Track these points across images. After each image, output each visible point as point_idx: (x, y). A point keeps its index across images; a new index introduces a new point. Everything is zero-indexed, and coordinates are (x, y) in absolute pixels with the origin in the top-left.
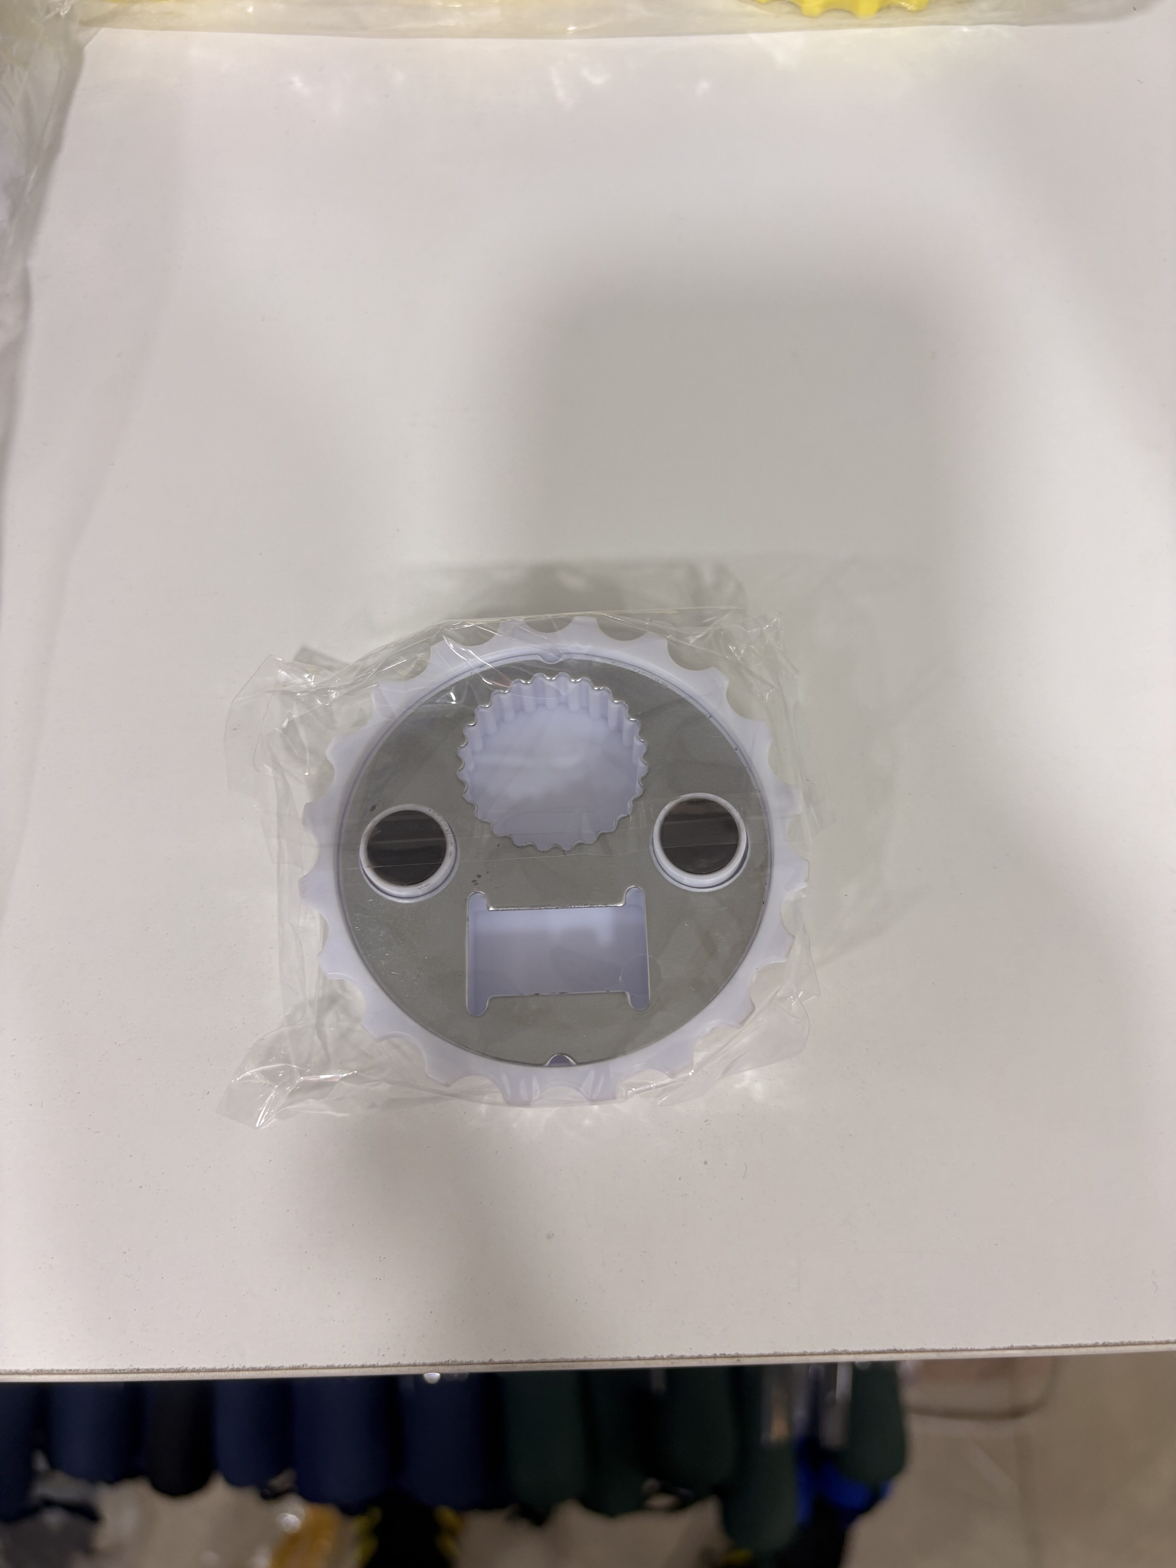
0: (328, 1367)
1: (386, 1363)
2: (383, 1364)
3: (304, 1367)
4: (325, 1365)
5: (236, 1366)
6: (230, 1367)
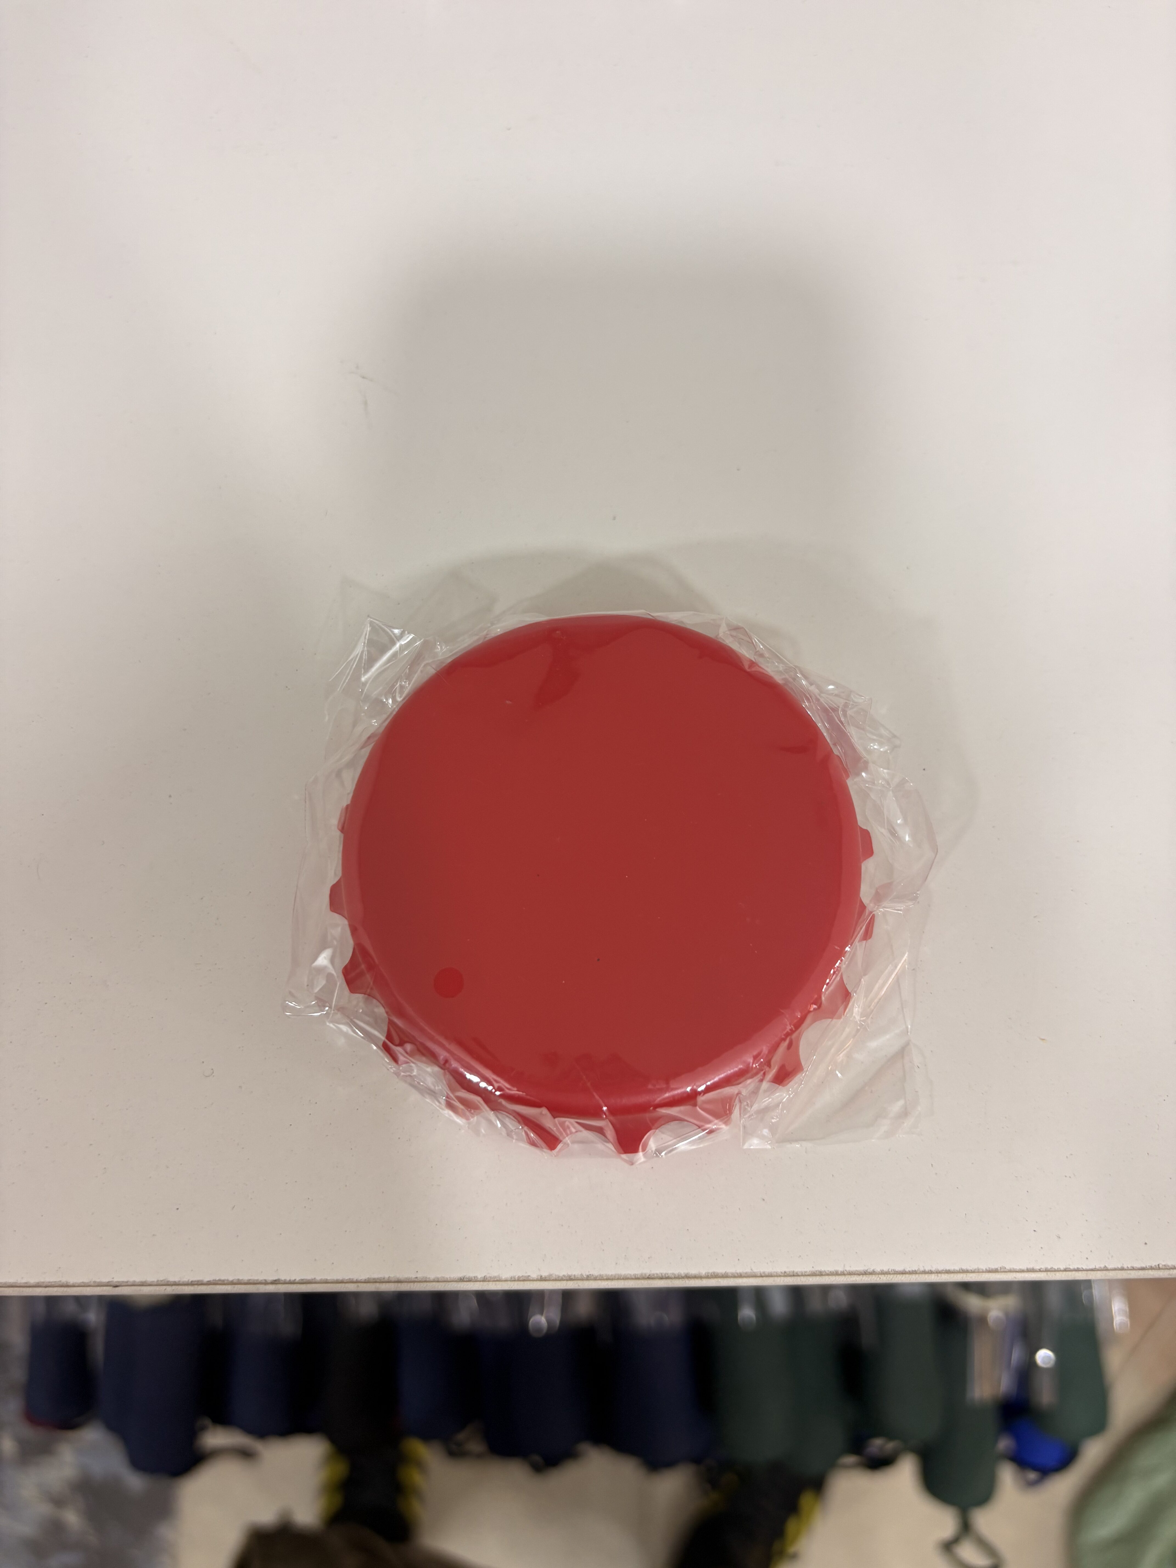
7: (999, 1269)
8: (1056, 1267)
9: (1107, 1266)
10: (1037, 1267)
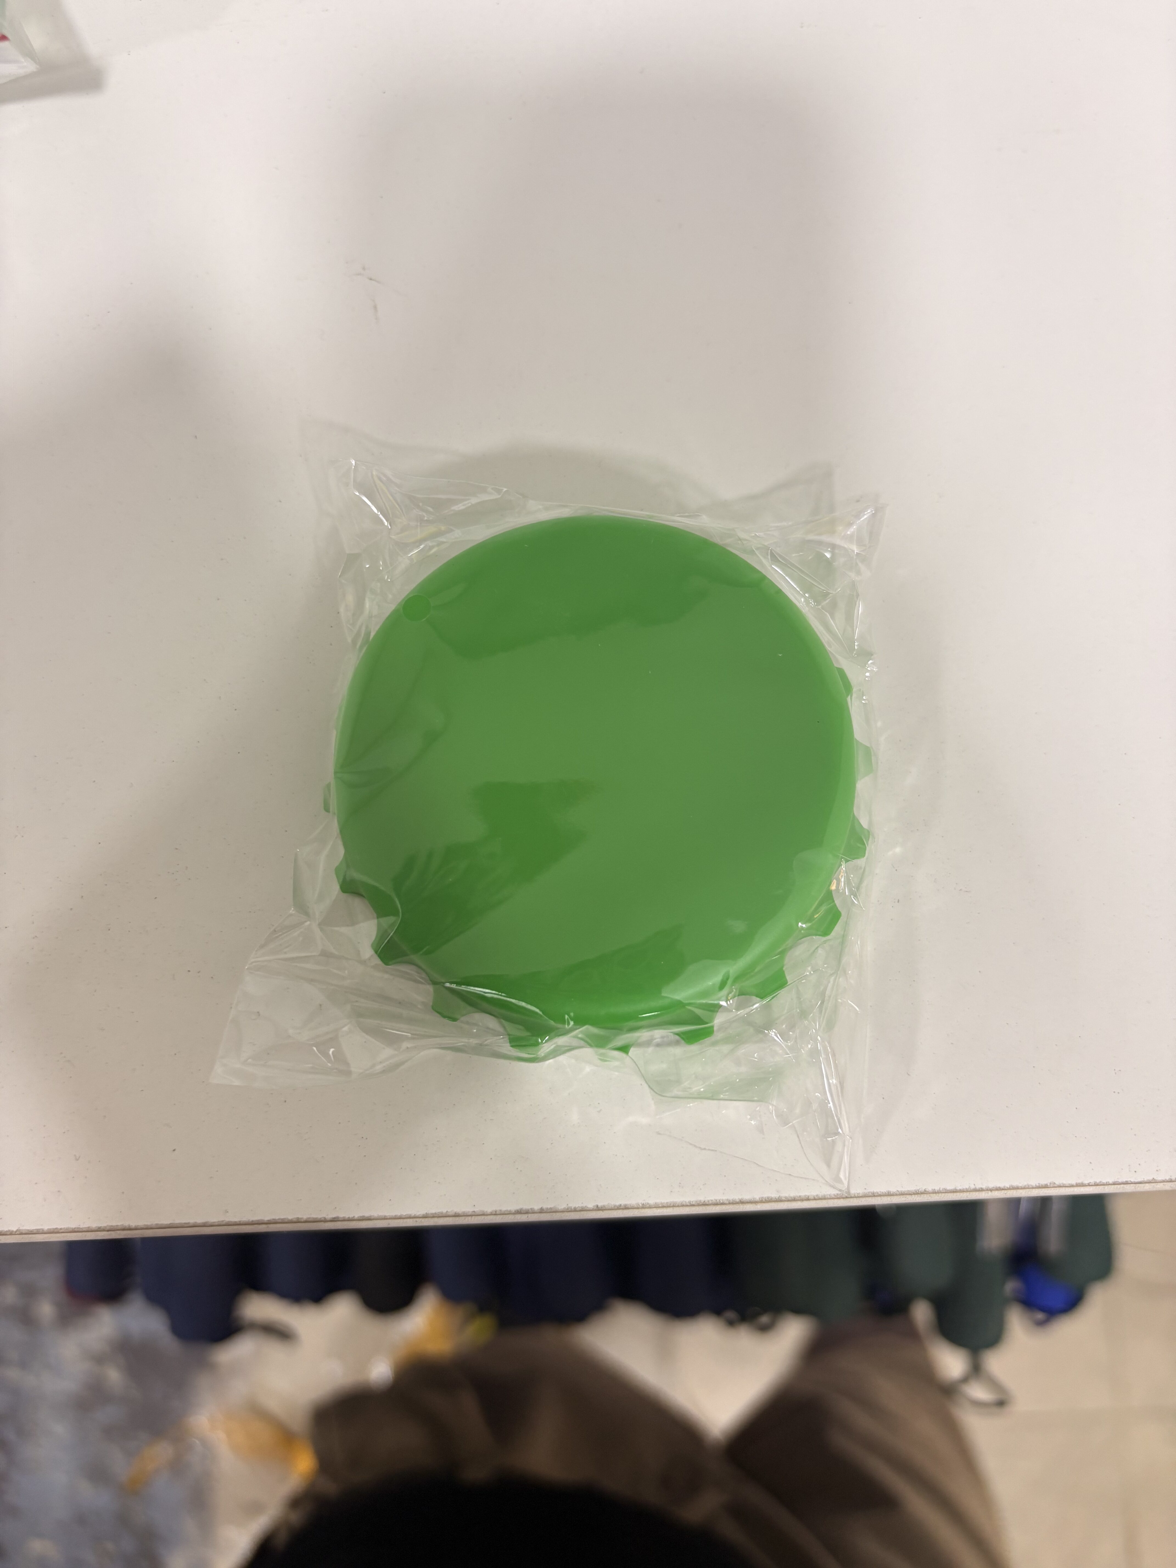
0: (1078, 1185)
1: (1139, 1180)
2: (1136, 1181)
3: (1052, 1186)
4: (1074, 1183)
5: (978, 1186)
6: (973, 1187)
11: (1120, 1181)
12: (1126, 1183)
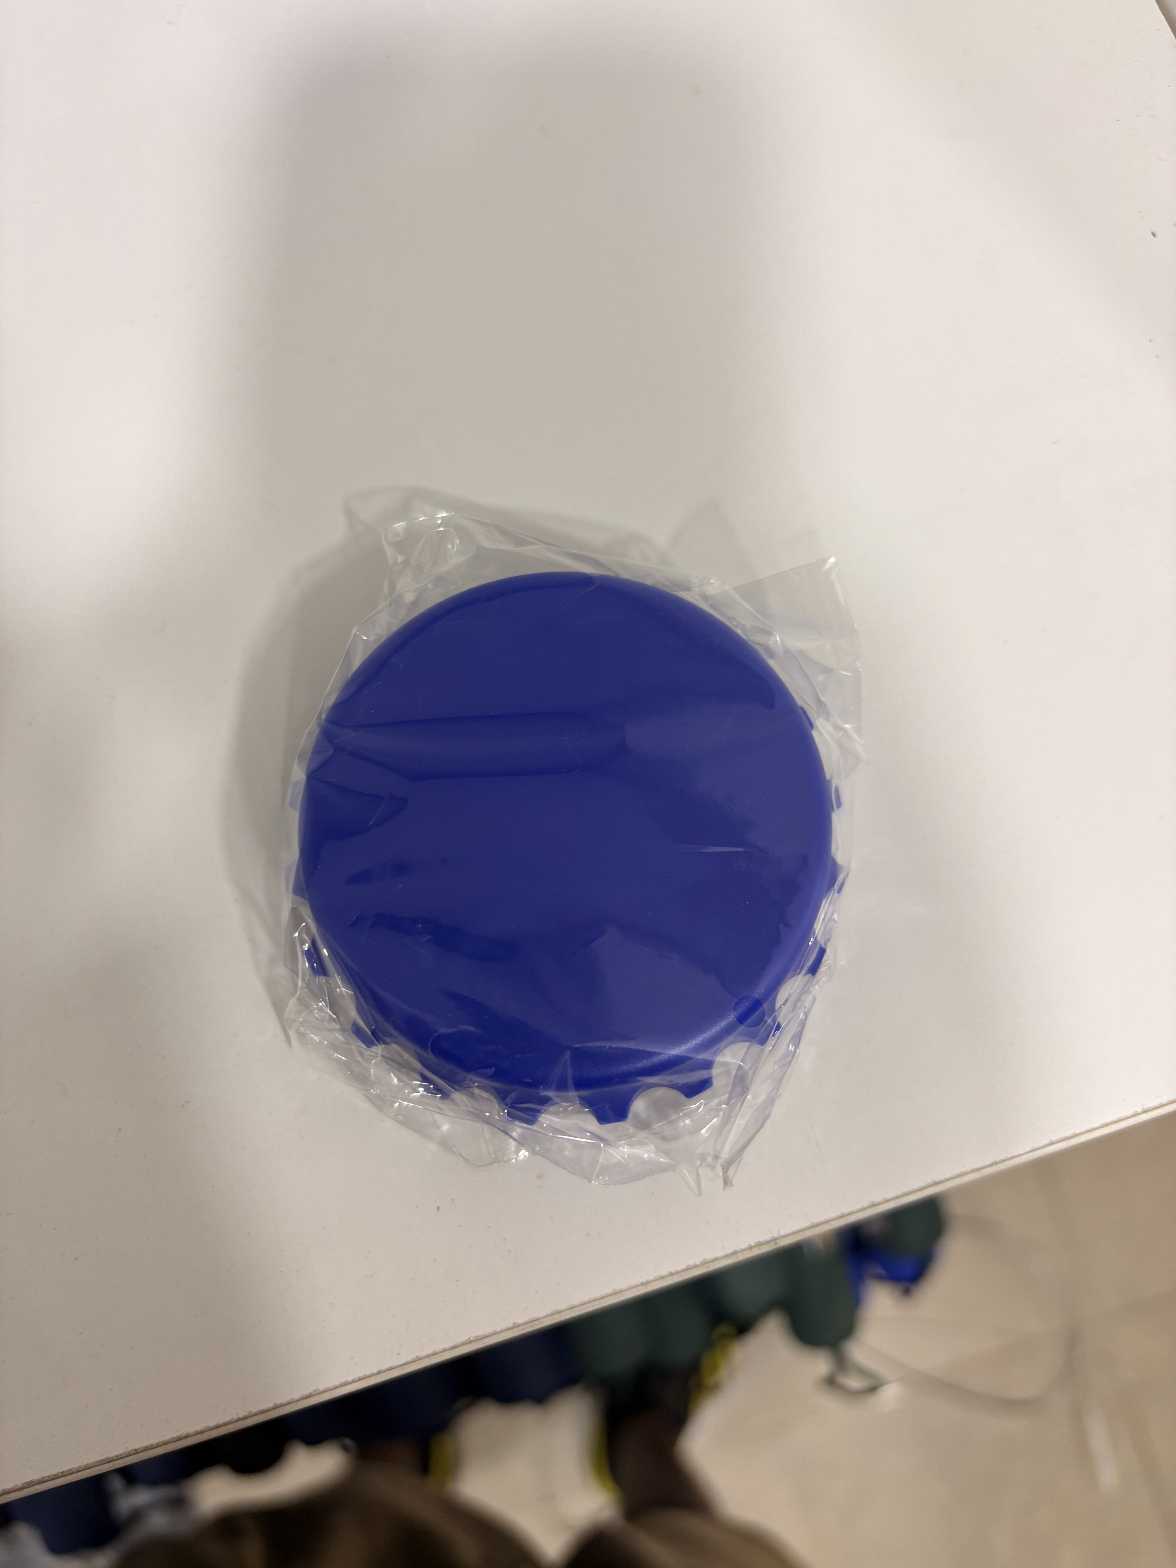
7: (313, 1393)
8: (368, 1373)
9: (419, 1355)
10: (350, 1379)
11: (384, 1368)
12: (391, 1369)
